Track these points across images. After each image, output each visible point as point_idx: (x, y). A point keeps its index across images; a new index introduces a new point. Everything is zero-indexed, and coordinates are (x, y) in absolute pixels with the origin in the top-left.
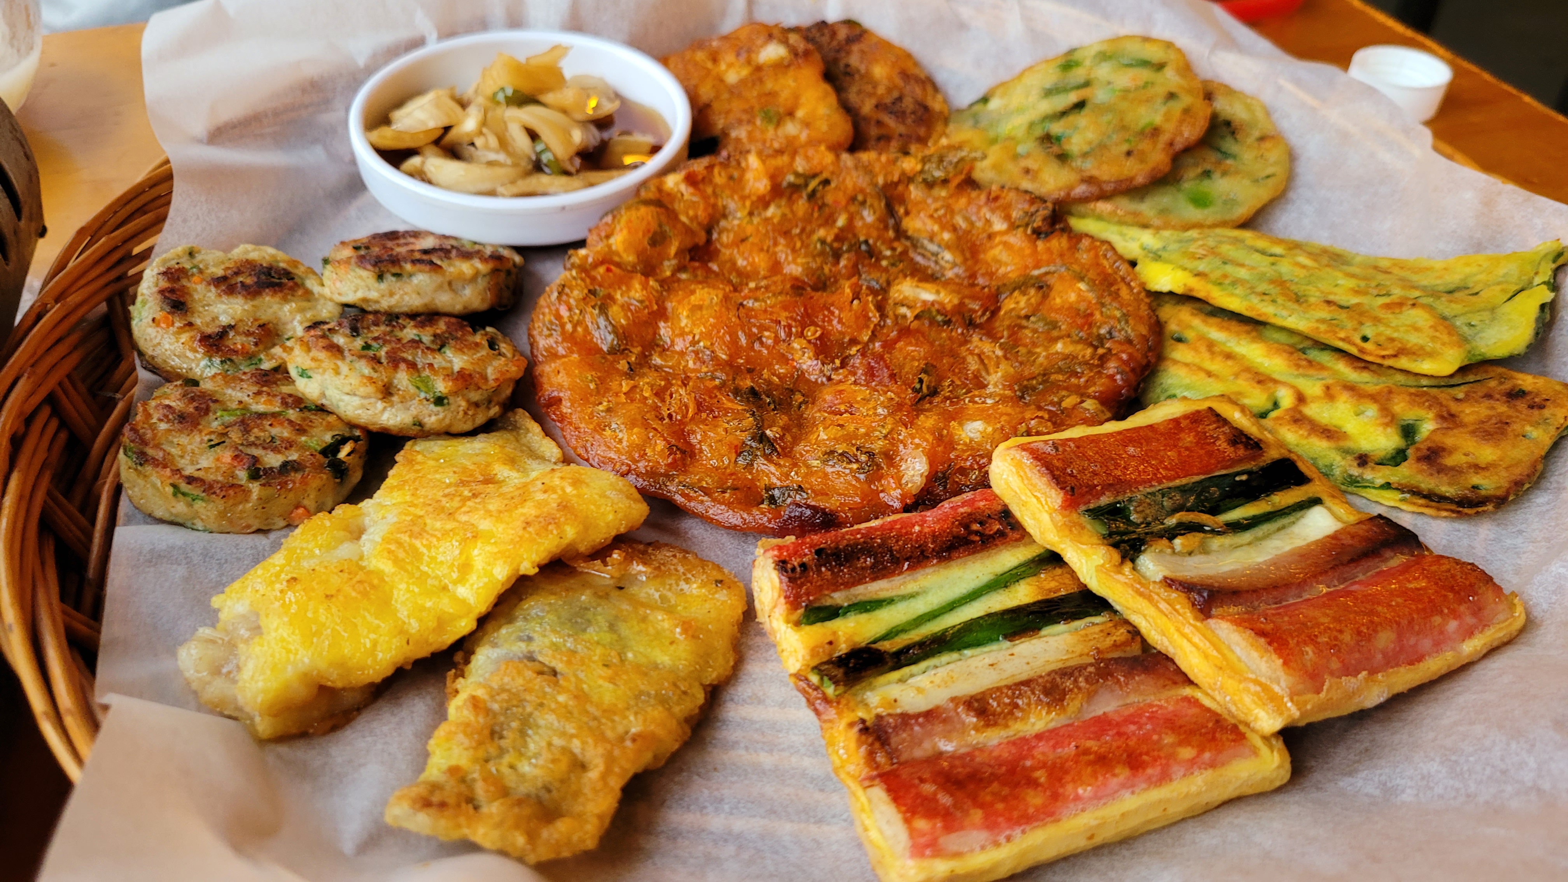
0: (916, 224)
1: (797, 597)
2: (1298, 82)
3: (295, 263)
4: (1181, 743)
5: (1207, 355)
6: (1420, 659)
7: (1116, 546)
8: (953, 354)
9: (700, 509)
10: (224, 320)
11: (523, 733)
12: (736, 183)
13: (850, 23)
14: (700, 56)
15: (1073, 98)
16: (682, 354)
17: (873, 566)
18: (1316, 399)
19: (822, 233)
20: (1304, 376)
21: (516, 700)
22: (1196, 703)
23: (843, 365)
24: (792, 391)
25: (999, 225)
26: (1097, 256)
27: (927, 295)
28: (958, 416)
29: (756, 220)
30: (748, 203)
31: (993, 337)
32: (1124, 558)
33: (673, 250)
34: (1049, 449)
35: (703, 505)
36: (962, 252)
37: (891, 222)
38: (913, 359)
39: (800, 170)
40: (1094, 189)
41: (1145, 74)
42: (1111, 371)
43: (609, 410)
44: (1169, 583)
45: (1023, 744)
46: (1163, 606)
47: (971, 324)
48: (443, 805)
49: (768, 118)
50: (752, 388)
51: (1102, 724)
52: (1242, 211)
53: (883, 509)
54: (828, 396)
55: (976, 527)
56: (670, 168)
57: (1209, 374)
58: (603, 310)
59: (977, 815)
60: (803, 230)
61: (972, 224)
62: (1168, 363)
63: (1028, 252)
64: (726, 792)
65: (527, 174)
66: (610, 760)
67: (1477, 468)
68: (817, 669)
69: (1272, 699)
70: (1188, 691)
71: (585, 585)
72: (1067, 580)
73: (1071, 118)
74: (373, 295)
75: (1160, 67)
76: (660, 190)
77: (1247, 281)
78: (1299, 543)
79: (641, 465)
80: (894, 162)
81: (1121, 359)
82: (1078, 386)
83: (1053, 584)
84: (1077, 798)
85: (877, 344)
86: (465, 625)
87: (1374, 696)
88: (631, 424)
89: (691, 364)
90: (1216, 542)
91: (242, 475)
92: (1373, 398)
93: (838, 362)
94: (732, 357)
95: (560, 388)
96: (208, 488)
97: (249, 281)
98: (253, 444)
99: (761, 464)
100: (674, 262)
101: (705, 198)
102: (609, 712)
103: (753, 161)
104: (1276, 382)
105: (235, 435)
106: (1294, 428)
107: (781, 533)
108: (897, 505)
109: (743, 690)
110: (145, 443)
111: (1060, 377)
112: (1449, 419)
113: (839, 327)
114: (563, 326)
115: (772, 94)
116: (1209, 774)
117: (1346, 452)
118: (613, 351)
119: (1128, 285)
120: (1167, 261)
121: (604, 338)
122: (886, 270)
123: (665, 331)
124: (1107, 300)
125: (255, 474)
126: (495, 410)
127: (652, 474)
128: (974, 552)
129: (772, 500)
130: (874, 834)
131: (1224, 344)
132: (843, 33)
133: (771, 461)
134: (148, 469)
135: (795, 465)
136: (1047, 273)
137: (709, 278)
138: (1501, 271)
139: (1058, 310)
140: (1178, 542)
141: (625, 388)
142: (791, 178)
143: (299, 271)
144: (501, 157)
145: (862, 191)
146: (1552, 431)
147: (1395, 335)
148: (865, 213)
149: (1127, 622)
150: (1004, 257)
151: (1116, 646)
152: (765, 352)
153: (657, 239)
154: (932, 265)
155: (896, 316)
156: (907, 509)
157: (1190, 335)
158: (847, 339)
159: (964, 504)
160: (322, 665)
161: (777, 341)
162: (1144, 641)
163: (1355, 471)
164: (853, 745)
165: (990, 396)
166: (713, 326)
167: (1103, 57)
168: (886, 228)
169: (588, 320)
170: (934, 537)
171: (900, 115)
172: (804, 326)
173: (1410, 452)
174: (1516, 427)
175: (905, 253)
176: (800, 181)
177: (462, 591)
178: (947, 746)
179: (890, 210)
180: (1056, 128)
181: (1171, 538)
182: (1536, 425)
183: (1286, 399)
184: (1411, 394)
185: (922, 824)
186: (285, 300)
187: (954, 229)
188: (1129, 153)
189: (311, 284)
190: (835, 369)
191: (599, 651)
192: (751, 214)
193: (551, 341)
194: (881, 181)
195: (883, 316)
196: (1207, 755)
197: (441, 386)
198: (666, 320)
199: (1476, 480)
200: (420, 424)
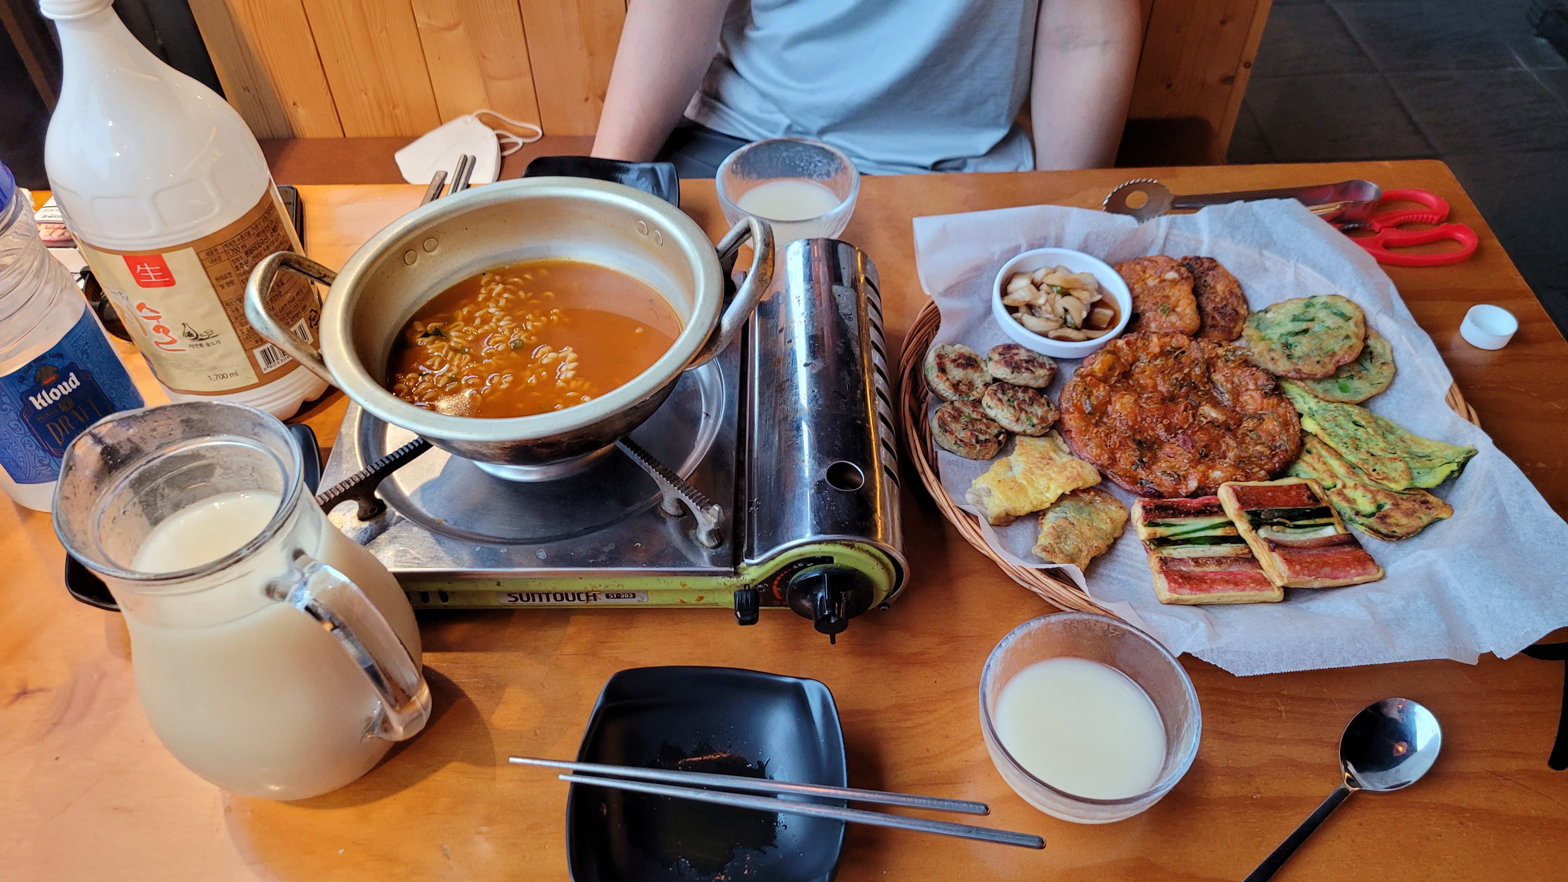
0: (1217, 377)
1: (1147, 518)
2: (1409, 340)
3: (977, 356)
4: (1251, 583)
5: (1316, 461)
6: (1338, 578)
7: (1252, 524)
8: (1218, 442)
9: (1117, 482)
10: (957, 378)
11: (1065, 538)
12: (1146, 347)
13: (1212, 260)
14: (1138, 268)
15: (1304, 326)
16: (1115, 419)
17: (1172, 514)
18: (1350, 488)
19: (1176, 375)
20: (1349, 478)
21: (1064, 529)
22: (1262, 574)
23: (1175, 437)
24: (1154, 443)
25: (1251, 386)
26: (1286, 411)
27: (1214, 414)
28: (1212, 468)
29: (1151, 365)
30: (1149, 357)
31: (1235, 437)
32: (1253, 529)
33: (1116, 374)
34: (1239, 489)
35: (1118, 480)
36: (1233, 394)
37: (1207, 374)
38: (1202, 441)
39: (1173, 345)
40: (1298, 376)
41: (1340, 321)
42: (1275, 461)
43: (1089, 439)
44: (1265, 539)
45: (1207, 573)
46: (1260, 545)
47: (1228, 429)
48: (1049, 552)
49: (1163, 311)
50: (1140, 440)
51: (1231, 573)
52: (1360, 398)
53: (1178, 495)
54: (1167, 449)
55: (1209, 508)
56: (1120, 336)
57: (1314, 469)
58: (1089, 397)
59: (1188, 586)
60: (1169, 372)
61: (1241, 382)
62: (1301, 461)
63: (1259, 402)
64: (1117, 567)
65: (1061, 327)
66: (1089, 551)
67: (1397, 525)
68: (1149, 540)
69: (1281, 577)
70: (1261, 571)
71: (1082, 500)
72: (1235, 531)
73: (1300, 337)
74: (1008, 377)
75: (1348, 319)
76: (1115, 346)
77: (1341, 436)
78: (1319, 536)
79: (1099, 462)
80: (1214, 348)
81: (1280, 458)
82: (1261, 464)
83: (1230, 532)
84: (1217, 589)
85: (1190, 432)
86: (1048, 505)
87: (1317, 584)
88: (1097, 447)
89: (1118, 424)
90: (1288, 530)
91: (974, 441)
92: (1371, 492)
93: (1173, 435)
94: (1134, 425)
95: (1072, 427)
96: (966, 444)
97: (964, 362)
98: (975, 431)
99: (1140, 470)
100: (1116, 378)
101: (1133, 352)
102: (1089, 538)
103: (1155, 338)
104: (1338, 478)
105: (970, 426)
106: (1337, 496)
107: (1144, 495)
108: (1184, 494)
109: (1123, 541)
110: (945, 425)
111: (1255, 459)
112: (1396, 505)
113: (1176, 421)
114: (1073, 400)
115: (1167, 297)
116: (1257, 592)
117: (1353, 509)
118: (1090, 413)
119: (1294, 427)
120: (1314, 420)
121: (1088, 408)
122: (1199, 397)
123: (1110, 408)
124: (1283, 432)
125: (978, 442)
126: (1048, 430)
127: (1102, 466)
128: (1206, 516)
129: (1141, 483)
130: (1159, 585)
131: (1326, 458)
132: (1206, 265)
133: (1143, 470)
134: (947, 434)
135: (1151, 473)
136: (1264, 414)
137: (1129, 389)
138: (1446, 453)
139: (1263, 431)
140: (1275, 528)
141: (1095, 431)
142: (1169, 348)
143: (979, 359)
144: (1051, 316)
145: (1197, 359)
146: (1430, 518)
147: (1386, 471)
148: (1197, 369)
149: (1249, 548)
150: (1250, 401)
151: (1243, 554)
152: (1146, 425)
153: (1111, 368)
154: (1219, 397)
155: (1199, 421)
156: (1187, 497)
157: (1314, 451)
158: (1178, 427)
159: (1207, 499)
160: (1010, 508)
161: (1152, 422)
162: (1253, 555)
163: (1353, 517)
164: (1157, 562)
165: (1226, 463)
166: (1129, 412)
167: (1326, 305)
168: (1204, 377)
169: (1083, 400)
170: (1194, 508)
171: (1223, 315)
172: (1163, 419)
173: (1377, 514)
174: (1418, 514)
175: (1209, 390)
176: (1173, 350)
177: (1047, 495)
178: (1184, 569)
179: (1208, 368)
180: (1291, 340)
181: (1272, 526)
182: (1425, 515)
183: (1339, 486)
184: (1386, 494)
185: (1172, 584)
186: (975, 372)
187: (1233, 383)
188: (1318, 362)
189: (983, 365)
190: (1172, 438)
191: (1086, 521)
192: (1150, 362)
193: (1068, 405)
194: (1206, 356)
195: (1194, 420)
196: (1258, 587)
197: (1035, 421)
198: (1111, 404)
199: (1395, 529)
200: (1025, 431)
